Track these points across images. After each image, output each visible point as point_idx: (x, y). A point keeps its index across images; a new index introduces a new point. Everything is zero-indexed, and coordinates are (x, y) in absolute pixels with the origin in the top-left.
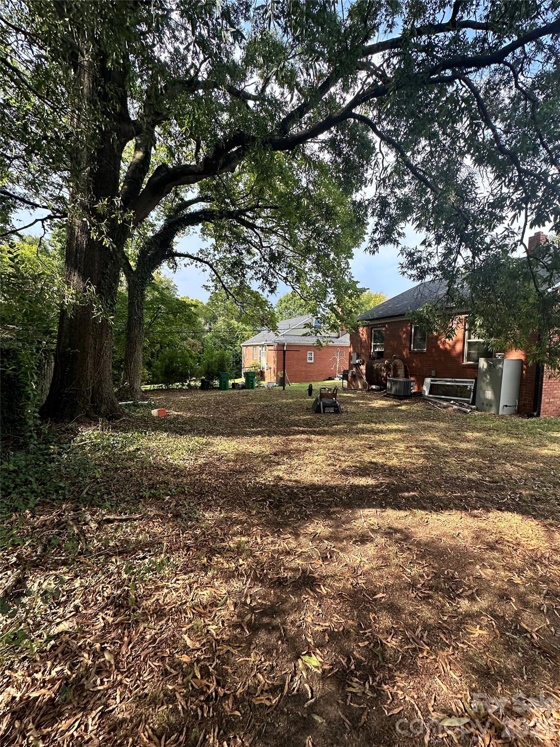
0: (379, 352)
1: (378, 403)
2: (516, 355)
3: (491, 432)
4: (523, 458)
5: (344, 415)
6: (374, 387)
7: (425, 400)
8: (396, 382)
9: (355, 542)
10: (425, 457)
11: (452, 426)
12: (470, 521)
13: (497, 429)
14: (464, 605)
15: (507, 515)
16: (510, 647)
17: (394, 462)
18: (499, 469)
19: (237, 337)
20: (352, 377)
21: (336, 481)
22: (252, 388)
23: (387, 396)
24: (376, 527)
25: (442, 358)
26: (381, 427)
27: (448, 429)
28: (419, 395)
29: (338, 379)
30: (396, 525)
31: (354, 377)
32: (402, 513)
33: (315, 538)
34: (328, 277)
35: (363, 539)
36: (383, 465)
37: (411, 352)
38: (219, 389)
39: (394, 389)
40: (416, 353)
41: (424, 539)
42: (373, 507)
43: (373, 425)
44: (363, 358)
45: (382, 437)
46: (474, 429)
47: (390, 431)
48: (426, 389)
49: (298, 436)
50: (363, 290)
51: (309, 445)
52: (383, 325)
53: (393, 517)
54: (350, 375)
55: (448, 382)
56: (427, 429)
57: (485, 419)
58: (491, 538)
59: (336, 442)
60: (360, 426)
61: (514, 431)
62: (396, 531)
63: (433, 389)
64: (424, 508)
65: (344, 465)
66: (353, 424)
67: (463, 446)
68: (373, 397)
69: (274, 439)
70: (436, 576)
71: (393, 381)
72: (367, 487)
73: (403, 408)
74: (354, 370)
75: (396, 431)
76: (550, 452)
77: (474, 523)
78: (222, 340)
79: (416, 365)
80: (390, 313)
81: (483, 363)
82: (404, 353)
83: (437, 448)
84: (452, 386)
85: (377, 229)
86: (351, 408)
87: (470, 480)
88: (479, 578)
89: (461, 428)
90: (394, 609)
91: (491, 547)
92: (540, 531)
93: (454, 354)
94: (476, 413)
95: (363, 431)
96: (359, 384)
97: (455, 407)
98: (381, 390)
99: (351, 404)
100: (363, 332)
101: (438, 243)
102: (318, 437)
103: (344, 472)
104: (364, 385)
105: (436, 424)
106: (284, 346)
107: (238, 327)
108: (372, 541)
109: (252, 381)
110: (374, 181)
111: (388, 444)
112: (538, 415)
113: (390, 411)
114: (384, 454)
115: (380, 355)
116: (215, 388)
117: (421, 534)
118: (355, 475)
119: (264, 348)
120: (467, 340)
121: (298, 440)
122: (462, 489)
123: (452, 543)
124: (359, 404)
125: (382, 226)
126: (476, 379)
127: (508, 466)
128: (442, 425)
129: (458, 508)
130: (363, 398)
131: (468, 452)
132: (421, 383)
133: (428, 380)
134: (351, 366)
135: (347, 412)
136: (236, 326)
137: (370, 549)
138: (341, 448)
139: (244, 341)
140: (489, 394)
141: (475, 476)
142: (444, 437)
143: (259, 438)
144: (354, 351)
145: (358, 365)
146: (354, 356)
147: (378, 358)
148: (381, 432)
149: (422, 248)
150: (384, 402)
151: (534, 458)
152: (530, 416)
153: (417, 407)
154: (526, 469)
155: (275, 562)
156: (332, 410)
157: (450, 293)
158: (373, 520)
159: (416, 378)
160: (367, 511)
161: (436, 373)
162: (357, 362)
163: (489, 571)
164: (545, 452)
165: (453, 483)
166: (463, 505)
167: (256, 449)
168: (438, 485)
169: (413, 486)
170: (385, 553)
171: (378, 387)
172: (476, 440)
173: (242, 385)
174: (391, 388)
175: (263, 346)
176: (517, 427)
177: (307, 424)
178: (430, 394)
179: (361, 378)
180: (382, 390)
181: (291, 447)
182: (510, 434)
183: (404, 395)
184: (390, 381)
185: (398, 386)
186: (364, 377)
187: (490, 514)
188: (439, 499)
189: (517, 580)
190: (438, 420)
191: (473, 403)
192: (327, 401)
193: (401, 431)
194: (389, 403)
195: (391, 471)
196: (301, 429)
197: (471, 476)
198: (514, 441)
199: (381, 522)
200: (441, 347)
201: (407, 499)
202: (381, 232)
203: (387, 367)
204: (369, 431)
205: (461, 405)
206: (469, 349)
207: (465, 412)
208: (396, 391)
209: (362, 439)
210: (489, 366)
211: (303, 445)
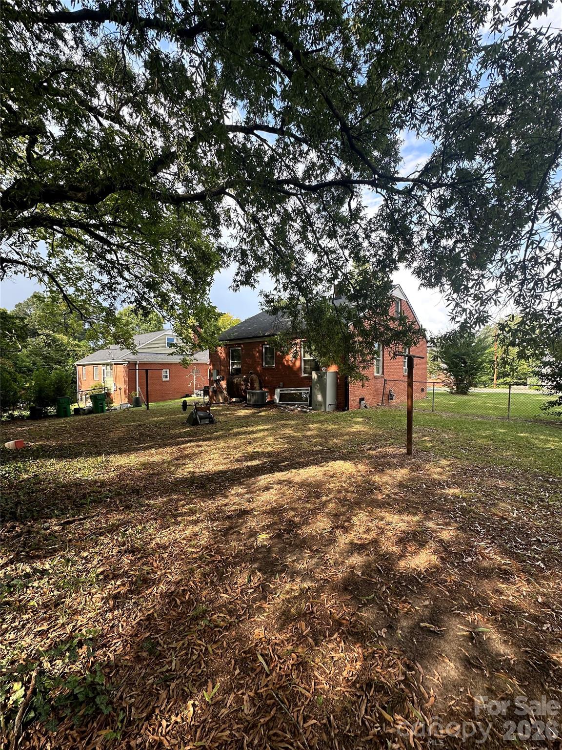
0: (236, 369)
1: (242, 413)
2: (333, 369)
3: (323, 423)
4: (342, 435)
5: (219, 424)
6: (234, 400)
7: (277, 406)
8: (254, 394)
9: (263, 491)
10: (287, 443)
11: (299, 422)
12: (320, 469)
13: (326, 421)
14: (324, 498)
15: (338, 462)
16: (343, 506)
17: (269, 449)
18: (330, 442)
19: (68, 354)
20: (213, 392)
21: (236, 466)
22: (103, 411)
23: (248, 406)
24: (272, 482)
25: (287, 372)
26: (251, 429)
27: (298, 425)
28: (272, 403)
29: (195, 395)
30: (282, 479)
31: (215, 392)
32: (284, 473)
33: (238, 495)
34: (187, 299)
35: (267, 488)
36: (263, 453)
37: (264, 369)
38: (58, 416)
39: (253, 400)
40: (267, 369)
41: (300, 481)
42: (267, 474)
43: (245, 428)
44: (223, 374)
45: (255, 436)
46: (313, 423)
47: (260, 431)
48: (277, 398)
49: (188, 444)
50: (220, 315)
51: (201, 449)
52: (239, 345)
53: (279, 475)
54: (211, 390)
55: (292, 391)
56: (284, 426)
57: (319, 415)
58: (331, 473)
59: (222, 444)
60: (235, 430)
61: (336, 420)
62: (284, 481)
63: (282, 397)
64: (295, 468)
65: (236, 457)
66: (229, 430)
67: (309, 433)
68: (236, 408)
69: (169, 449)
70: (309, 493)
71: (252, 393)
72: (258, 465)
73: (263, 413)
74: (215, 385)
75: (263, 430)
76: (355, 430)
77: (323, 469)
78: (45, 358)
79: (268, 379)
80: (245, 335)
81: (314, 375)
82: (258, 369)
83: (294, 437)
84: (295, 393)
85: (239, 272)
86: (221, 418)
87: (316, 451)
88: (329, 488)
89: (305, 423)
90: (293, 509)
91: (332, 477)
92: (353, 466)
93: (295, 369)
94: (313, 412)
95: (239, 434)
96: (220, 398)
97: (299, 409)
98: (241, 401)
99: (220, 415)
100: (221, 352)
101: (285, 290)
102: (206, 443)
103: (237, 460)
104: (225, 399)
105: (289, 422)
106: (135, 364)
107: (69, 343)
108: (272, 488)
109: (102, 404)
110: (239, 238)
111: (262, 439)
112: (348, 409)
113: (253, 417)
114: (261, 446)
115: (238, 371)
116: (52, 416)
117: (297, 479)
118: (246, 460)
119: (109, 368)
120: (303, 358)
121: (190, 447)
122: (313, 455)
123: (314, 479)
124: (226, 414)
125: (242, 271)
126: (311, 387)
127: (335, 440)
128: (293, 422)
129: (313, 464)
130: (228, 409)
131: (313, 437)
132: (272, 394)
133: (278, 391)
134: (211, 383)
135: (219, 421)
136: (65, 341)
137: (273, 491)
138: (228, 447)
139: (78, 359)
140: (320, 398)
141: (318, 448)
142: (296, 428)
143: (153, 451)
144: (214, 368)
145: (217, 381)
146: (214, 372)
147: (237, 374)
148: (253, 432)
149: (275, 292)
150: (246, 411)
151: (347, 434)
152: (344, 410)
153: (272, 412)
154: (344, 440)
155: (220, 511)
156: (207, 421)
157: (294, 326)
158: (269, 480)
159: (269, 389)
160: (263, 477)
161: (284, 385)
162: (217, 378)
163: (332, 485)
164: (353, 430)
165: (307, 453)
166: (316, 463)
167: (157, 458)
168: (300, 456)
169: (286, 459)
170: (282, 491)
171: (238, 399)
172: (315, 428)
173: (88, 410)
174: (251, 399)
175: (107, 364)
176: (337, 418)
177: (189, 434)
178: (280, 401)
179: (222, 392)
180: (243, 401)
181: (187, 452)
182: (334, 423)
183: (260, 404)
184: (249, 393)
185: (256, 397)
186: (225, 392)
187: (329, 464)
188: (303, 462)
189: (344, 485)
190: (289, 419)
191: (310, 405)
192: (201, 414)
193: (267, 430)
194: (251, 411)
195: (269, 455)
196: (187, 439)
197: (316, 448)
198: (336, 427)
199: (274, 480)
200: (286, 363)
201: (285, 466)
202: (242, 275)
203: (246, 381)
204: (244, 433)
205: (303, 407)
206: (305, 365)
207: (306, 412)
208: (255, 401)
209: (241, 439)
210: (318, 377)
211: (196, 450)
